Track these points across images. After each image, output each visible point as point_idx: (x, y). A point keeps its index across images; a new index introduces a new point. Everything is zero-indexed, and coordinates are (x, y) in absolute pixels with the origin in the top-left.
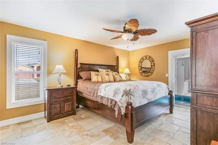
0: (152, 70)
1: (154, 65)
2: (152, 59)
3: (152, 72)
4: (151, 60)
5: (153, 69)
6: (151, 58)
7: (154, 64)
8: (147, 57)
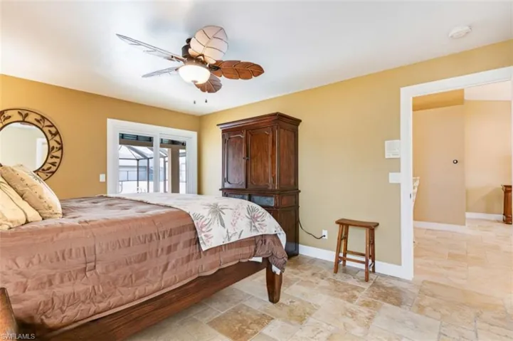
0: (53, 164)
1: (61, 148)
2: (52, 126)
3: (53, 169)
4: (46, 130)
5: (57, 161)
6: (47, 123)
7: (60, 143)
8: (27, 115)
